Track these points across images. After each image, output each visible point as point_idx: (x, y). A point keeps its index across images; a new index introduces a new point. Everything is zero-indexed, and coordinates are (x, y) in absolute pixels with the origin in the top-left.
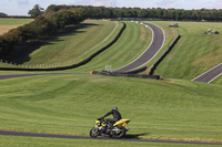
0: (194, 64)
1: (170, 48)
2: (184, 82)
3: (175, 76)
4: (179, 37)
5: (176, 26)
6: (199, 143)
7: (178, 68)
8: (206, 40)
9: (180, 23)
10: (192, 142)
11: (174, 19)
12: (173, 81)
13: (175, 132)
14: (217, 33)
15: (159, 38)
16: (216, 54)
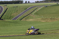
0: (12, 15)
1: (5, 12)
2: (9, 20)
3: (7, 19)
4: (7, 8)
5: (6, 5)
6: (14, 36)
7: (8, 17)
8: (14, 9)
9: (7, 5)
10: (12, 36)
11: (5, 4)
12: (6, 20)
13: (8, 34)
14: (17, 7)
15: (2, 9)
16: (17, 12)
